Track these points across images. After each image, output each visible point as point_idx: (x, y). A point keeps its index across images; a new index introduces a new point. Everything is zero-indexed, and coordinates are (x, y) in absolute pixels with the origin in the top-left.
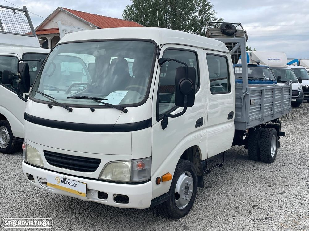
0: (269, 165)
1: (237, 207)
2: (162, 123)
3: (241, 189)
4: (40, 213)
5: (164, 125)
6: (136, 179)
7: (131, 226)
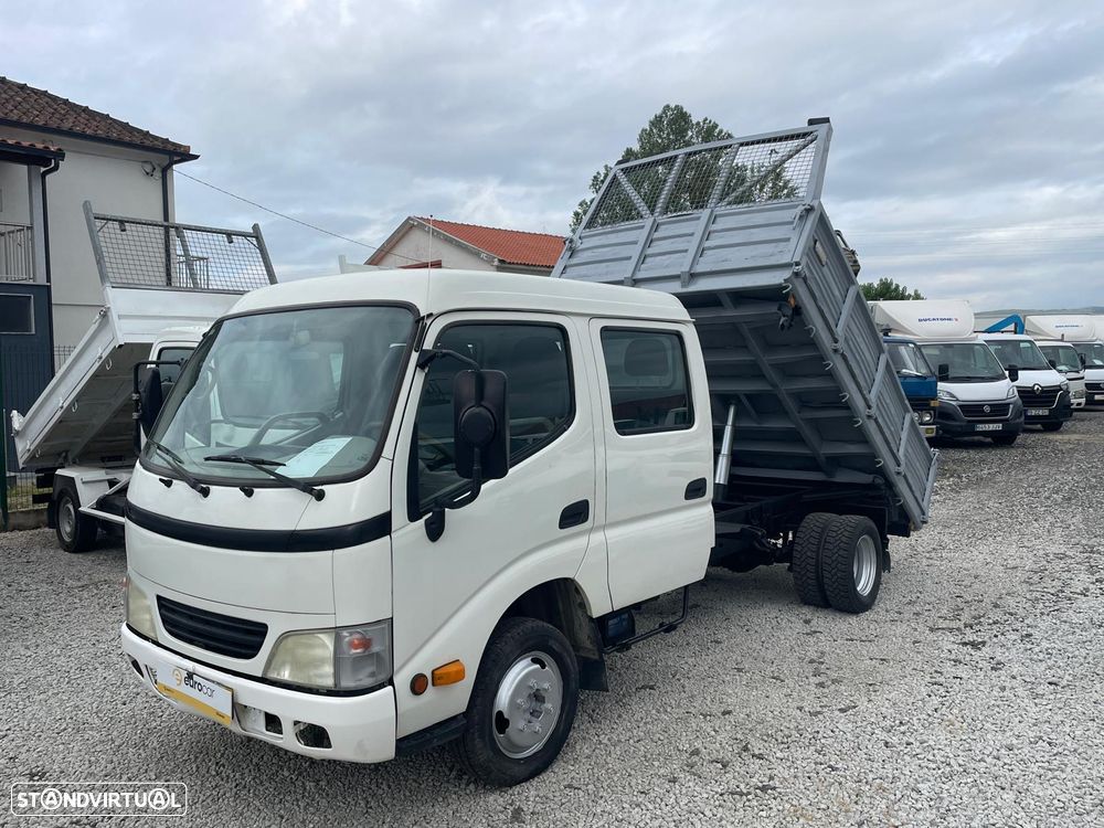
0: (853, 620)
1: (696, 752)
2: (428, 524)
3: (735, 693)
4: (117, 773)
5: (435, 531)
6: (347, 683)
7: (371, 808)
